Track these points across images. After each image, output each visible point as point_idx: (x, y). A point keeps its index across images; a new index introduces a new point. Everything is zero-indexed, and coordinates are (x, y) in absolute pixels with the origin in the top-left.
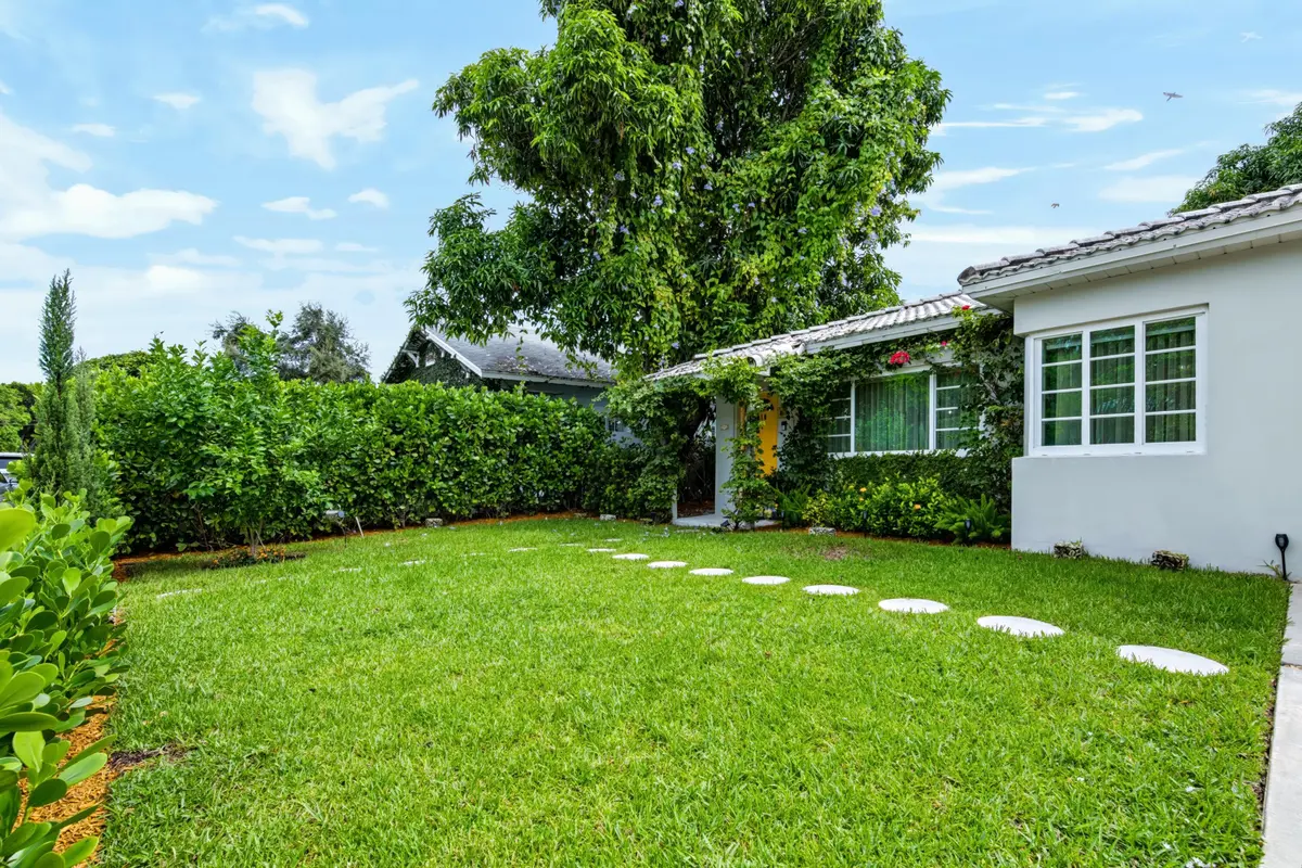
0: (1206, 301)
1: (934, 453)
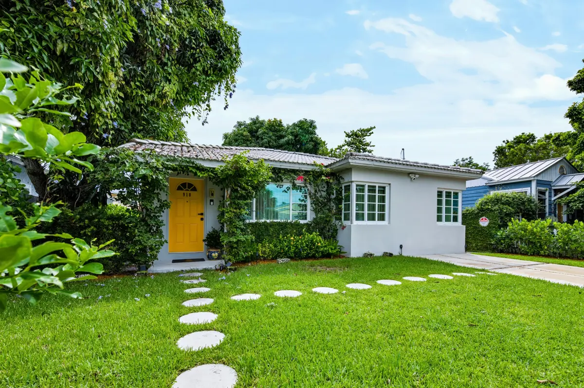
0: (390, 183)
1: (292, 221)
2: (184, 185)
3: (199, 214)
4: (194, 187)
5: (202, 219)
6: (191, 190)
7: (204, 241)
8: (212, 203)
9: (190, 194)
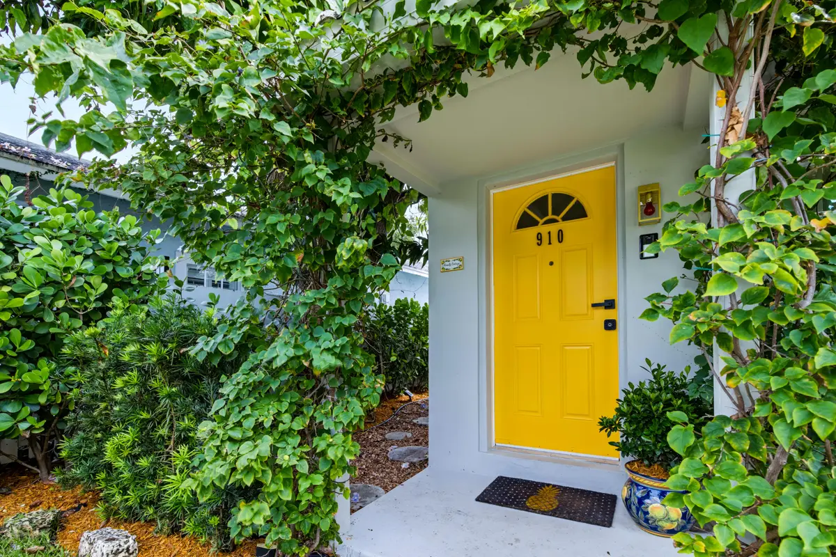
2: (539, 205)
3: (594, 305)
4: (578, 203)
5: (610, 325)
6: (564, 219)
7: (608, 425)
8: (648, 250)
9: (560, 232)
